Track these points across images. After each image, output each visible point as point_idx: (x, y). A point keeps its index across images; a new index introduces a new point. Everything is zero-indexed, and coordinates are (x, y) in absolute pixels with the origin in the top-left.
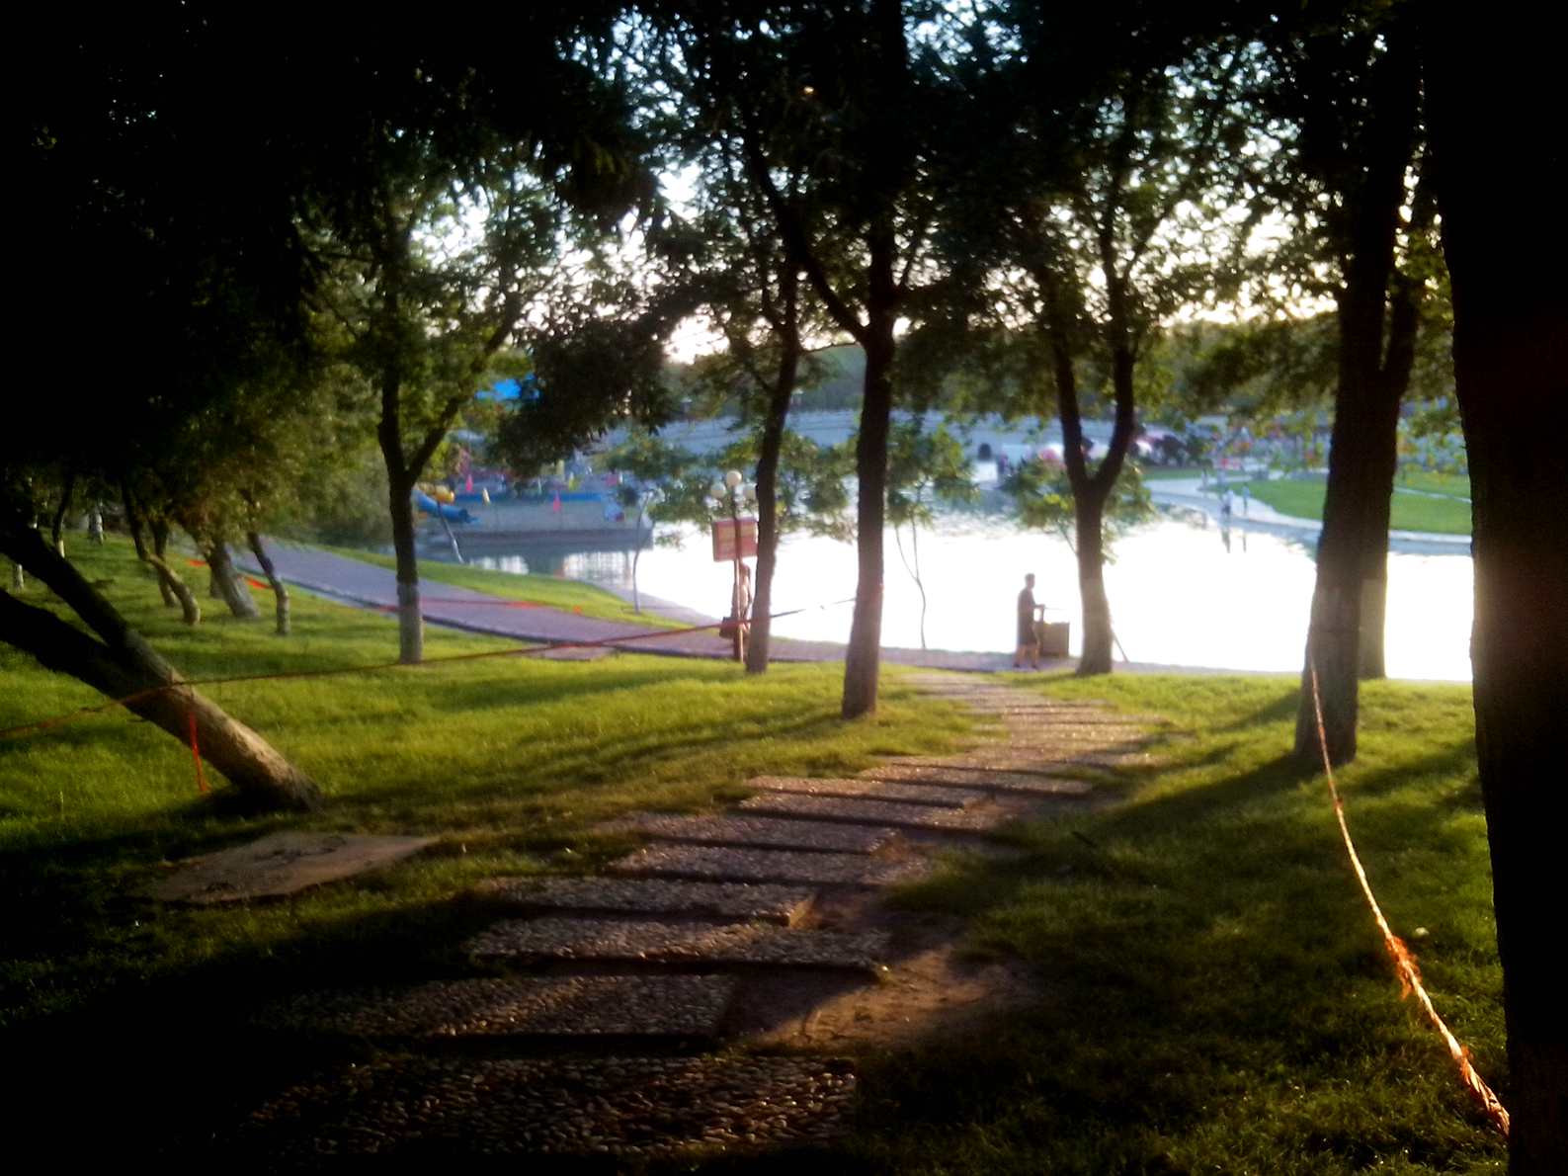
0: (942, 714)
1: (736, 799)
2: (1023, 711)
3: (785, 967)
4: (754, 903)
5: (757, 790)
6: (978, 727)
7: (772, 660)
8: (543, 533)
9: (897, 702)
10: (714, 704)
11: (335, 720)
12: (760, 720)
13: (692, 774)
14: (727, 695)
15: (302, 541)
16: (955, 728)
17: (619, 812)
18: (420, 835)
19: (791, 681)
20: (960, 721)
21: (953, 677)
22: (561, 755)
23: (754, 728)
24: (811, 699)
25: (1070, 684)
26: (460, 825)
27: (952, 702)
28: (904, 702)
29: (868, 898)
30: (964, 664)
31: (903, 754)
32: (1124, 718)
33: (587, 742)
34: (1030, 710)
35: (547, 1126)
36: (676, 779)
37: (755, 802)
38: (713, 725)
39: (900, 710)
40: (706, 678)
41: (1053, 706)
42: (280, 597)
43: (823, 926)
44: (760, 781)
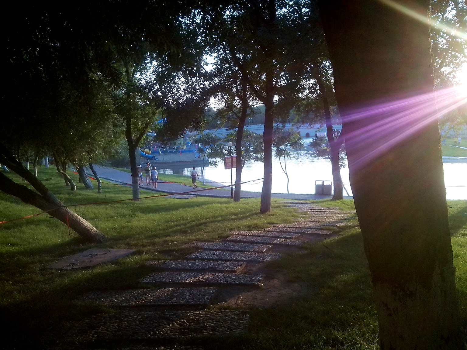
0: (290, 212)
1: (225, 237)
2: (315, 211)
3: (233, 285)
4: (226, 267)
5: (232, 235)
6: (301, 216)
7: (242, 198)
8: (177, 162)
9: (277, 209)
10: (223, 211)
11: (112, 217)
12: (236, 214)
13: (214, 230)
14: (227, 208)
15: (105, 166)
16: (294, 216)
17: (191, 241)
18: (132, 249)
19: (246, 203)
20: (295, 214)
21: (295, 201)
22: (176, 226)
23: (234, 217)
24: (251, 208)
25: (330, 203)
26: (143, 246)
27: (293, 209)
28: (279, 209)
29: (260, 265)
30: (300, 198)
31: (276, 224)
32: (344, 212)
33: (185, 222)
34: (316, 210)
35: (158, 331)
36: (209, 232)
37: (230, 238)
38: (222, 216)
39: (277, 211)
40: (221, 203)
41: (324, 209)
42: (99, 182)
43: (246, 273)
44: (233, 232)
